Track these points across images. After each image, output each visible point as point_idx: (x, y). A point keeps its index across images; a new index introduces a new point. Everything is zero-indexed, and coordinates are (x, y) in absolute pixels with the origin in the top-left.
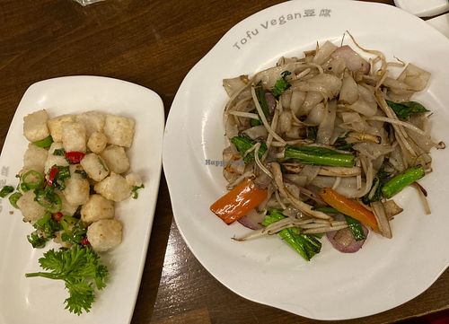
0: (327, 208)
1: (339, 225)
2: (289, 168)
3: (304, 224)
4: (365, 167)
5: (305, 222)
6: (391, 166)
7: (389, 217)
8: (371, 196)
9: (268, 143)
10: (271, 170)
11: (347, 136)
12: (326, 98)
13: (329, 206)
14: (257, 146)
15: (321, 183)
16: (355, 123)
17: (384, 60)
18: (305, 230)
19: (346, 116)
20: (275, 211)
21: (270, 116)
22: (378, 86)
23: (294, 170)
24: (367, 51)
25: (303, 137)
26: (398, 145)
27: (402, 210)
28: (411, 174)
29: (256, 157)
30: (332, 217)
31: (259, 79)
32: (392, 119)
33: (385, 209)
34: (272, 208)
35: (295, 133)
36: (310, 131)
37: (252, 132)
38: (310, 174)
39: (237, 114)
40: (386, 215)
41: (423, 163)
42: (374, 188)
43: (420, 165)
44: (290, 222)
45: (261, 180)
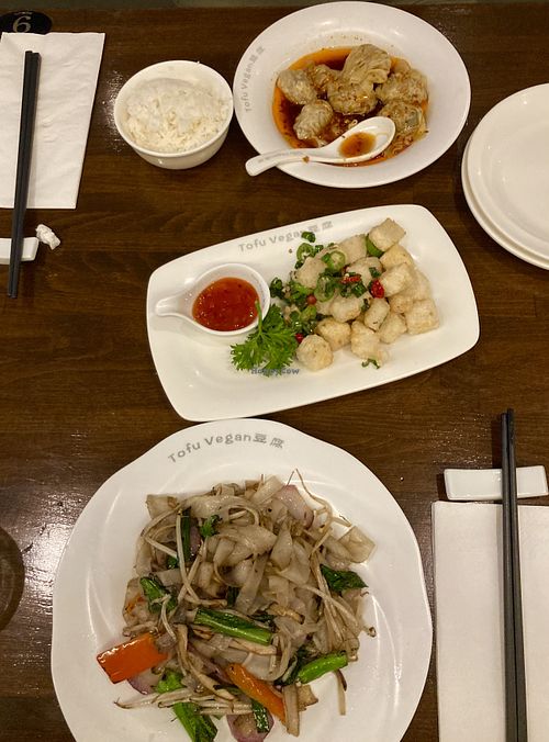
0: (231, 687)
1: (242, 709)
2: (197, 633)
3: (203, 701)
4: (282, 646)
5: (205, 698)
6: (313, 646)
7: (301, 706)
8: (285, 679)
9: (180, 597)
10: (176, 631)
11: (269, 608)
12: (255, 555)
13: (234, 686)
14: (167, 598)
15: (231, 657)
16: (281, 594)
17: (330, 513)
18: (202, 708)
19: (273, 582)
20: (173, 676)
21: (190, 559)
22: (317, 547)
23: (202, 636)
24: (314, 498)
25: (221, 595)
26: (325, 622)
27: (317, 701)
28: (333, 660)
29: (163, 611)
30: (236, 696)
31: (189, 504)
32: (323, 591)
33: (298, 696)
34: (171, 670)
35: (213, 591)
36: (230, 593)
37: (165, 577)
38: (220, 644)
39: (155, 544)
40: (298, 703)
41: (348, 650)
42: (291, 668)
43: (343, 652)
44: (186, 695)
45: (162, 641)
